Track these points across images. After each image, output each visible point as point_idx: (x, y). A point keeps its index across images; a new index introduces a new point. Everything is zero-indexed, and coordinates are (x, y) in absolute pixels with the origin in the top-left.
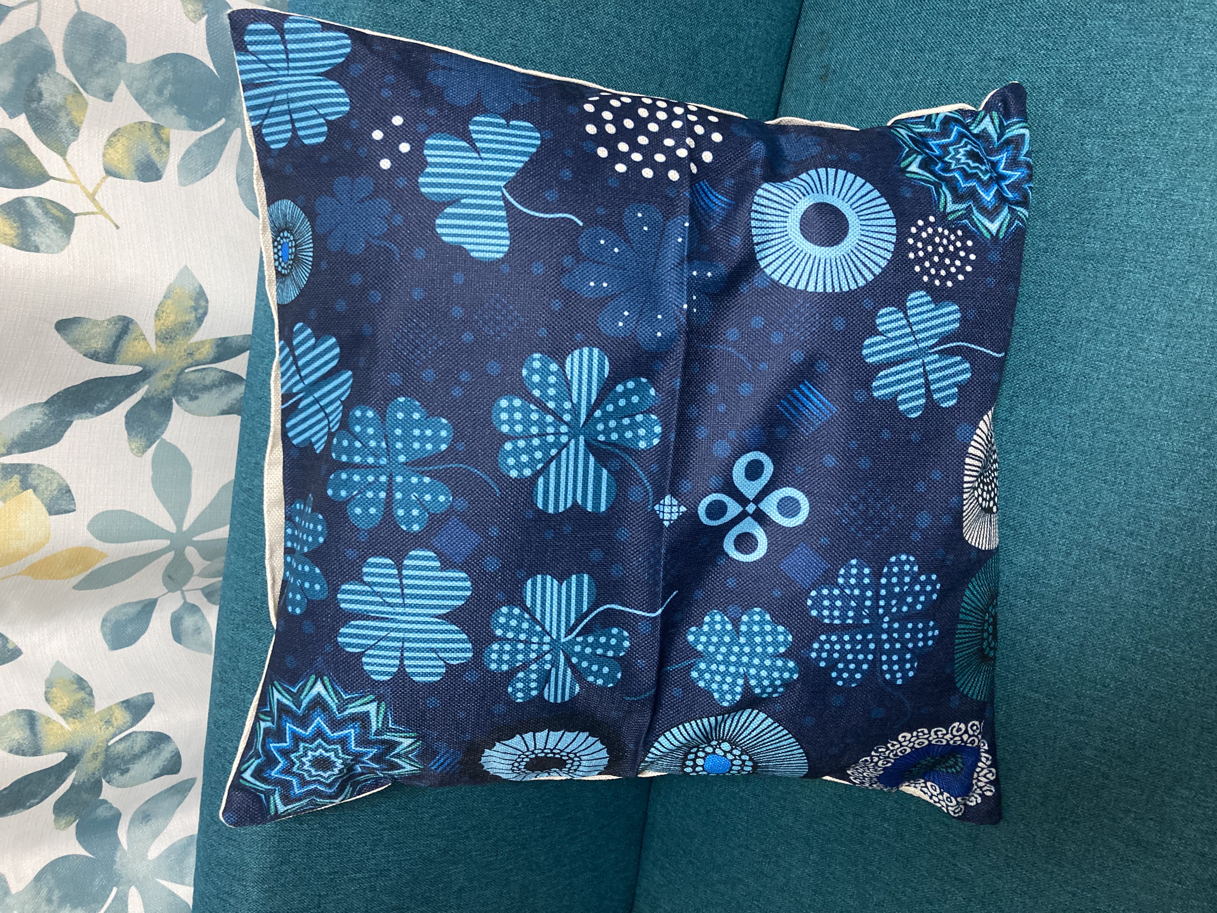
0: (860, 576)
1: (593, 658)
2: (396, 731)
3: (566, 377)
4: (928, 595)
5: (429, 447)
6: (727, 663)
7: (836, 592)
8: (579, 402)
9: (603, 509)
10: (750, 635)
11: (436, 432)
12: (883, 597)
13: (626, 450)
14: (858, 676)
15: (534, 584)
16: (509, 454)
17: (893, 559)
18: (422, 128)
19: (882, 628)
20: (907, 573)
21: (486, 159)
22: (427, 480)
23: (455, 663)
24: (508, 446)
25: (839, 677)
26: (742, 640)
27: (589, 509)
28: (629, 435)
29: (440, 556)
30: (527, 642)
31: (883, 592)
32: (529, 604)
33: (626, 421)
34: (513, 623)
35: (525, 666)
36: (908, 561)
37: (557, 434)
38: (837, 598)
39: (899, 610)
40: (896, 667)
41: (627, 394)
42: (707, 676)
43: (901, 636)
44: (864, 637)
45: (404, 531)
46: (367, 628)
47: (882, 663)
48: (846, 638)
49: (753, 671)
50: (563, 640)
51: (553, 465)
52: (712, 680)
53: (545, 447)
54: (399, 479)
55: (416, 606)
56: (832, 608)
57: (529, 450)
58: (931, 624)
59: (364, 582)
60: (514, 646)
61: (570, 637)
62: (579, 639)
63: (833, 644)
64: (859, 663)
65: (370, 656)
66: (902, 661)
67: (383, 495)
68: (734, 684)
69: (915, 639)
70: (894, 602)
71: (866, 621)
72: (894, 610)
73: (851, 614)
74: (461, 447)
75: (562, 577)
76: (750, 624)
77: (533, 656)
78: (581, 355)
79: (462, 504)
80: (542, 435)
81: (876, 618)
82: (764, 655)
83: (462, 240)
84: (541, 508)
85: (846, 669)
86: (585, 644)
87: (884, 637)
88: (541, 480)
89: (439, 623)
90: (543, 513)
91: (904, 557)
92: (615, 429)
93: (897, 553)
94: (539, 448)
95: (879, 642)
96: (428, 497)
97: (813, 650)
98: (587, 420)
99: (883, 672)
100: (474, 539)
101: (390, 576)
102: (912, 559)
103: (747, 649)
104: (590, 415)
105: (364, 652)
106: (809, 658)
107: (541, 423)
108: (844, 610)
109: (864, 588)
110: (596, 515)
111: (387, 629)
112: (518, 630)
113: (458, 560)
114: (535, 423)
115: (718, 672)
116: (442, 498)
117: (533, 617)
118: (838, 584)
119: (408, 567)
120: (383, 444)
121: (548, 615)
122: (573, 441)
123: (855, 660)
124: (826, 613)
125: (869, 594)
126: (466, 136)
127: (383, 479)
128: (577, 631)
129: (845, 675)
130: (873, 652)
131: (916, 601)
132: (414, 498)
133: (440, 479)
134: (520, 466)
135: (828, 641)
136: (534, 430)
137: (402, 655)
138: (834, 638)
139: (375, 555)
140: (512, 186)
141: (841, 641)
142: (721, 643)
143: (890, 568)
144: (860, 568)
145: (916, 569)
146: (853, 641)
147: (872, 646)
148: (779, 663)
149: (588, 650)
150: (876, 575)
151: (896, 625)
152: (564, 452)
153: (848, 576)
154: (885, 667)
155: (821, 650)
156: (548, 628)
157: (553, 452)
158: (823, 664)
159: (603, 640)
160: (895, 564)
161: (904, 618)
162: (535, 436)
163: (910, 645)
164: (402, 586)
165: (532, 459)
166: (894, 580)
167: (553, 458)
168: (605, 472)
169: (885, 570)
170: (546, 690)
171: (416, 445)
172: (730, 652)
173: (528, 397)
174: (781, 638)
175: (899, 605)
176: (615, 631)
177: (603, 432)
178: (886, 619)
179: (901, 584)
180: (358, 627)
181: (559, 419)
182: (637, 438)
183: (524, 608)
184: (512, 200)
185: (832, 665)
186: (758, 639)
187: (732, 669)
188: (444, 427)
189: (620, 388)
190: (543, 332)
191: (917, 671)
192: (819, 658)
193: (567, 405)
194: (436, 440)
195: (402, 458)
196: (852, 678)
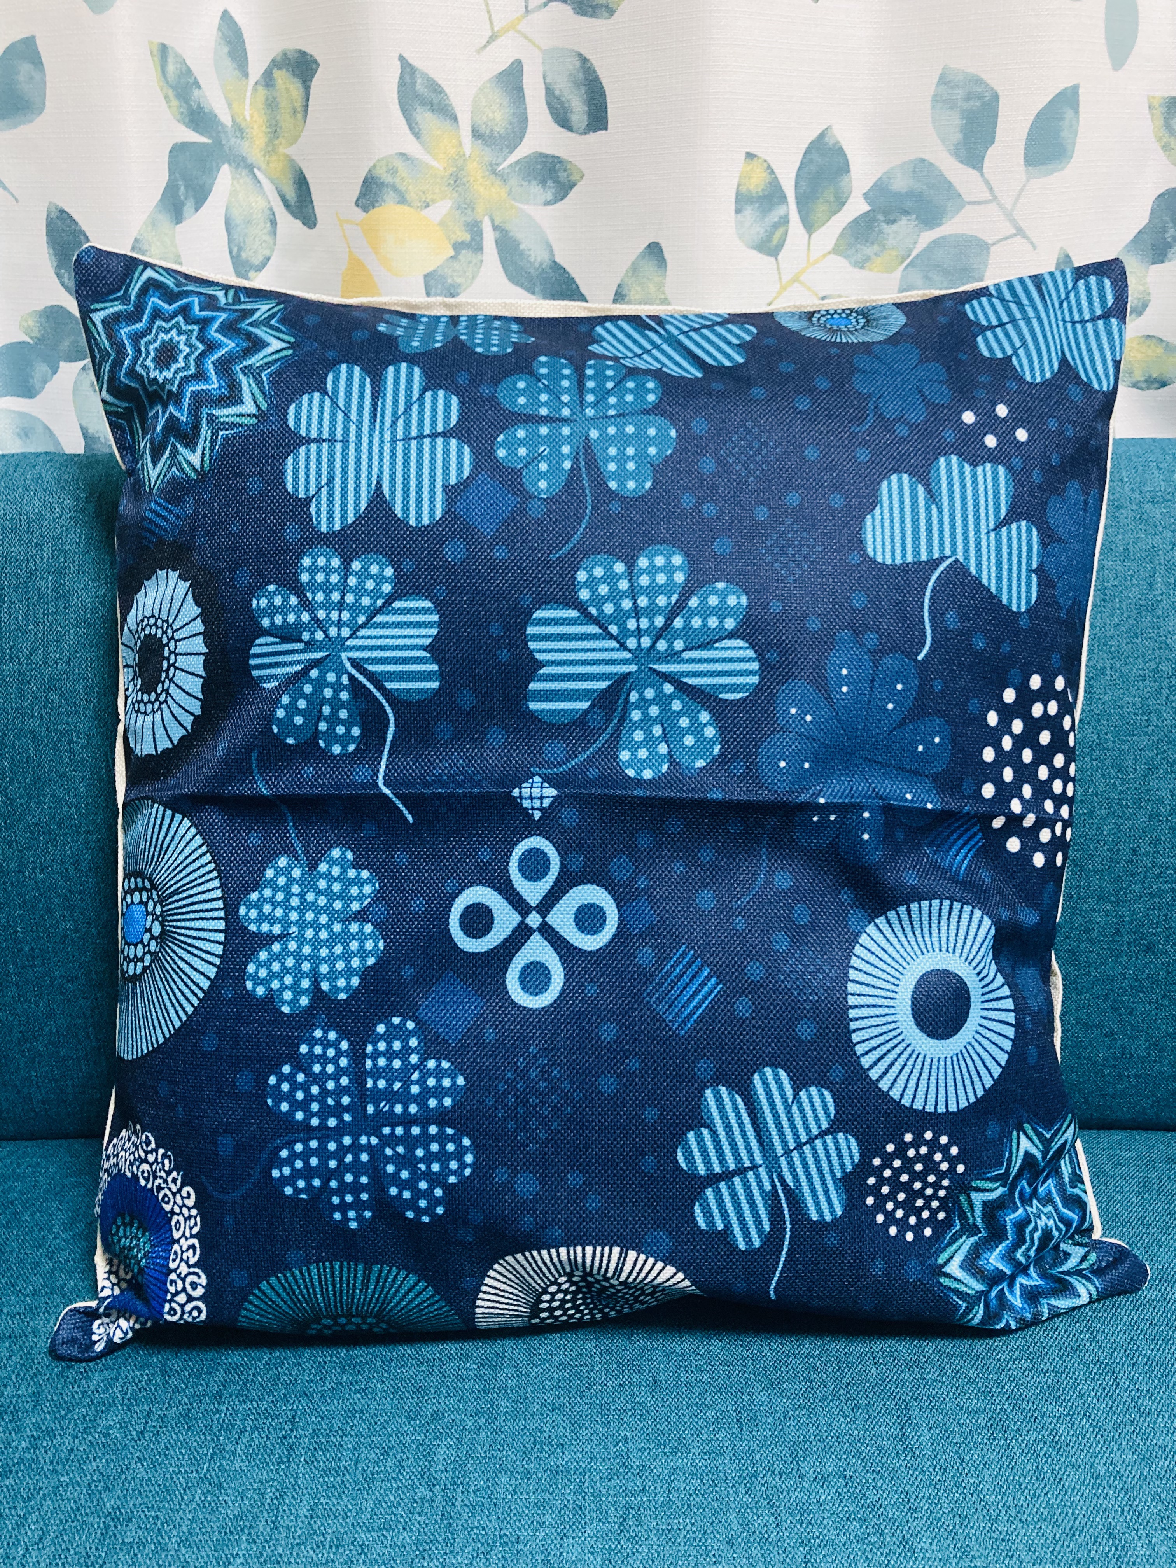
0: (439, 1092)
1: (316, 701)
2: (213, 442)
3: (717, 641)
4: (412, 1204)
5: (612, 467)
6: (301, 910)
7: (414, 1059)
8: (683, 661)
9: (533, 706)
10: (344, 937)
11: (631, 475)
12: (407, 1131)
13: (617, 732)
14: (284, 1107)
15: (424, 611)
16: (609, 569)
17: (466, 1142)
18: (1017, 462)
19: (360, 1135)
20: (445, 1166)
21: (988, 538)
22: (567, 465)
23: (313, 509)
24: (619, 567)
25: (282, 1078)
26: (337, 927)
27: (533, 686)
28: (639, 736)
29: (464, 485)
30: (341, 605)
31: (416, 1130)
32: (397, 604)
33: (657, 731)
34: (370, 585)
35: (306, 605)
36: (463, 1166)
37: (639, 633)
38: (405, 1059)
39: (388, 1160)
40: (299, 1164)
41: (696, 729)
42: (282, 881)
43: (349, 1168)
44: (347, 1109)
45: (495, 439)
46: (361, 397)
47: (305, 1142)
48: (345, 1081)
49: (292, 946)
50: (344, 655)
51: (595, 629)
52: (276, 889)
53: (620, 617)
54: (566, 431)
55: (393, 455)
56: (390, 1055)
57: (615, 596)
58: (368, 1214)
59: (424, 393)
60: (336, 587)
61: (348, 665)
62: (345, 680)
63: (335, 1061)
64: (304, 1105)
65: (322, 401)
66: (308, 1173)
67: (544, 411)
68: (272, 920)
69: (341, 1191)
70: (400, 1150)
71: (370, 1109)
72: (389, 1152)
73: (382, 1084)
74: (615, 507)
75: (435, 650)
76: (361, 937)
77: (321, 614)
78: (749, 660)
79: (536, 510)
80: (637, 612)
81: (374, 1125)
82: (315, 959)
83: (886, 504)
84: (535, 616)
85: (295, 1087)
86: (337, 687)
87: (347, 1141)
88: (574, 614)
89: (369, 486)
90: (525, 618)
91: (469, 1158)
92: (646, 716)
93: (476, 1147)
94: (618, 608)
95: (338, 1133)
96: (543, 467)
97: (326, 1032)
98: (658, 673)
99: (290, 1145)
100: (488, 531)
101: (434, 422)
102: (468, 1172)
103: (324, 935)
104: (666, 677)
105: (327, 394)
106: (313, 1027)
107: (651, 611)
108: (388, 1073)
109: (421, 1100)
110: (524, 695)
111: (360, 422)
112: (359, 591)
113: (459, 507)
114: (653, 602)
115: (289, 895)
116: (543, 484)
117: (379, 611)
118: (425, 1060)
119: (446, 446)
120: (612, 412)
121: (382, 632)
122: (628, 656)
123: (309, 1098)
124: (382, 1046)
125: (413, 1109)
126: (1013, 515)
127: (566, 412)
128: (357, 675)
129: (285, 1087)
130: (323, 1126)
131: (402, 1185)
132: (542, 449)
133: (568, 484)
134: (592, 583)
135: (339, 1053)
136: (643, 602)
137: (324, 441)
138: (344, 1062)
139: (462, 403)
140: (959, 569)
141: (339, 1072)
142: (332, 896)
143: (452, 1139)
144: (453, 1090)
145: (452, 1179)
146: (341, 1091)
147: (332, 1122)
148: (305, 984)
149: (328, 693)
150: (442, 1117)
151: (364, 1157)
152: (614, 644)
153: (439, 1073)
154: (299, 1147)
155: (326, 1043)
156: (362, 632)
157: (614, 629)
158: (304, 1049)
159: (343, 714)
160: (459, 1145)
161: (375, 1169)
162: (635, 603)
163: (334, 1184)
164: (420, 437)
165: (603, 600)
166: (435, 1147)
167: (605, 629)
168: (585, 705)
169: (450, 1131)
170: (270, 639)
171: (612, 451)
172: (318, 911)
173: (686, 593)
174: (341, 983)
175: (397, 1159)
176: (356, 731)
177: (642, 698)
178: (374, 1141)
179: (430, 1158)
180: (362, 386)
181: (659, 634)
182: (634, 748)
183: (391, 599)
184: (941, 568)
185: (301, 1064)
186: (338, 950)
187: (294, 916)
188: (641, 485)
189: (704, 716)
190: (776, 607)
191: (294, 1200)
192: (312, 1045)
193: (679, 645)
194: (622, 475)
195: (594, 434)
196: (281, 1097)
